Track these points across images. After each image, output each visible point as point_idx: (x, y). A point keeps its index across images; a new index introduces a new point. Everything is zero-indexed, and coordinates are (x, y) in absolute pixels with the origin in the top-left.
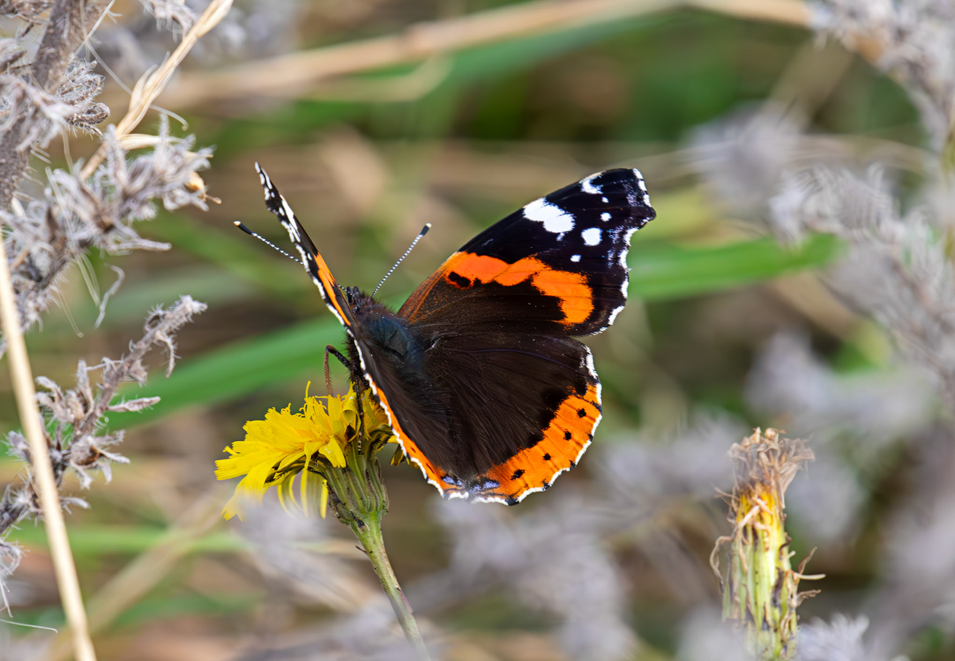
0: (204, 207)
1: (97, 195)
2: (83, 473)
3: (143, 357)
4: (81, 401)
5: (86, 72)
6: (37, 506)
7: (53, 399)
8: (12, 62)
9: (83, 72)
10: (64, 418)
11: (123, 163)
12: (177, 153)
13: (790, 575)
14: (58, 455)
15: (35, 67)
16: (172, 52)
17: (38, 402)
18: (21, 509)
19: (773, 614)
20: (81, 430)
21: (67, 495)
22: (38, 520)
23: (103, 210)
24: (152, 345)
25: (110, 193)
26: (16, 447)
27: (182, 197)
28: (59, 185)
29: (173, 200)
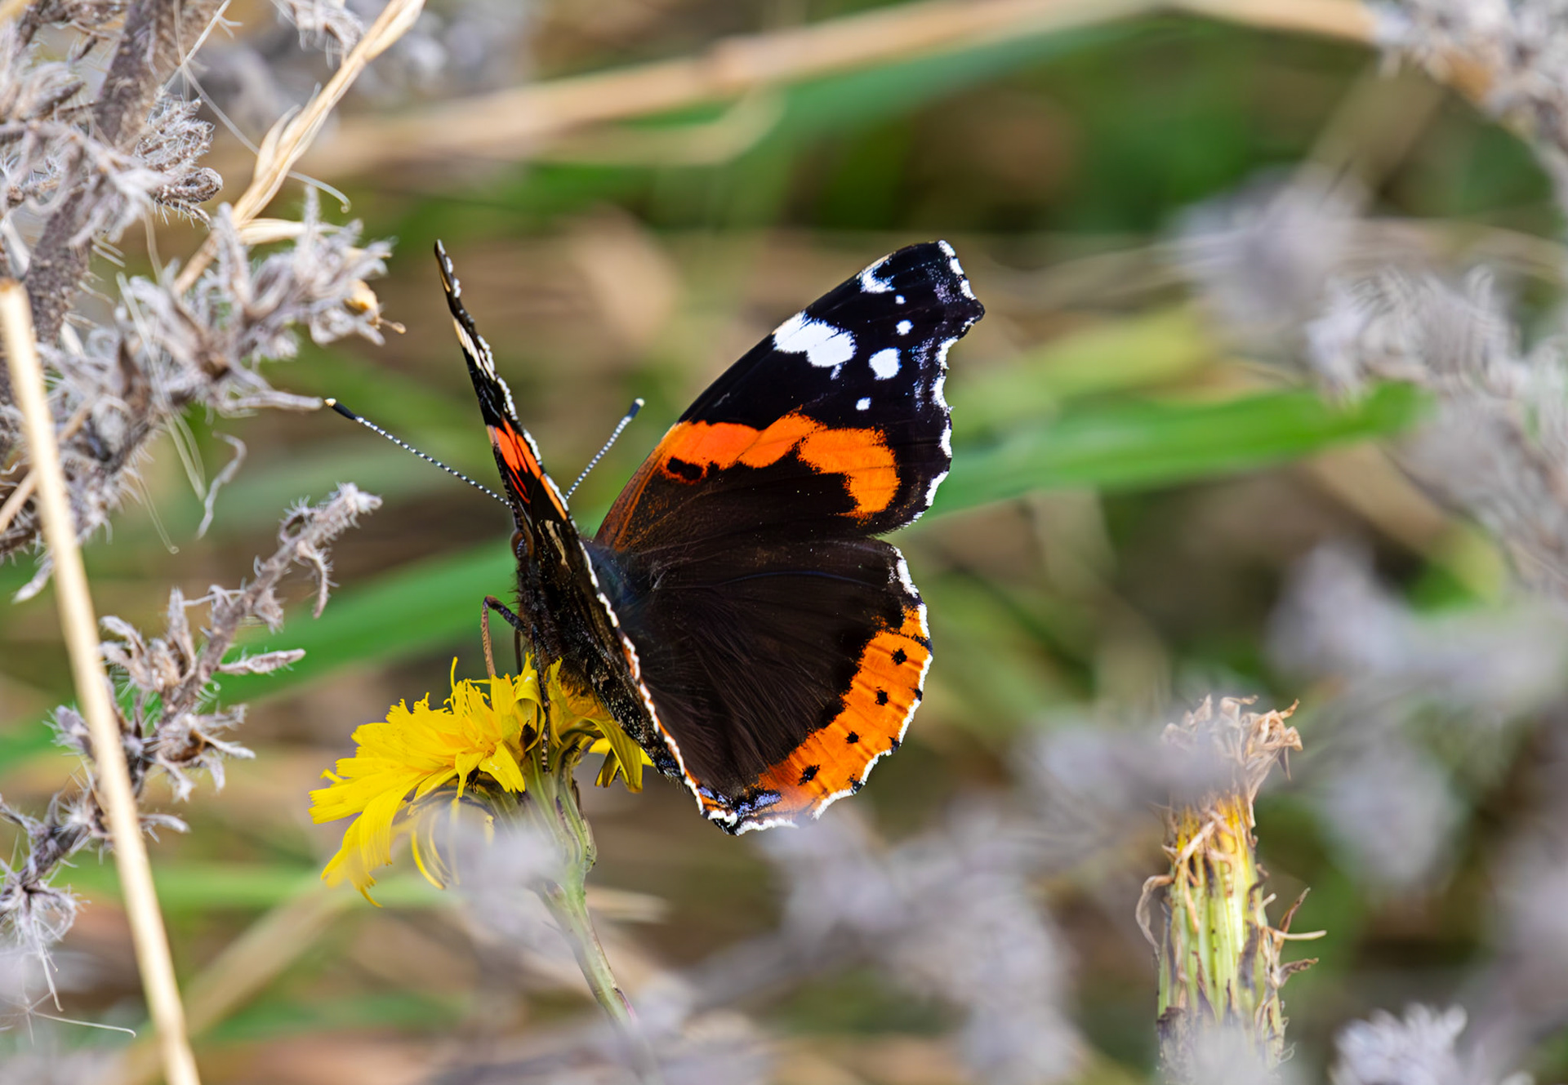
0: (377, 338)
1: (201, 319)
2: (178, 775)
3: (276, 584)
4: (174, 657)
5: (183, 117)
6: (102, 828)
7: (129, 653)
8: (61, 100)
9: (179, 118)
10: (148, 684)
11: (243, 266)
12: (332, 250)
13: (1266, 934)
14: (137, 746)
15: (99, 109)
16: (324, 86)
17: (105, 659)
18: (77, 834)
19: (1243, 999)
20: (175, 703)
21: (151, 811)
22: (104, 854)
23: (212, 344)
24: (292, 564)
25: (223, 316)
26: (68, 732)
27: (341, 323)
28: (139, 302)
29: (326, 326)
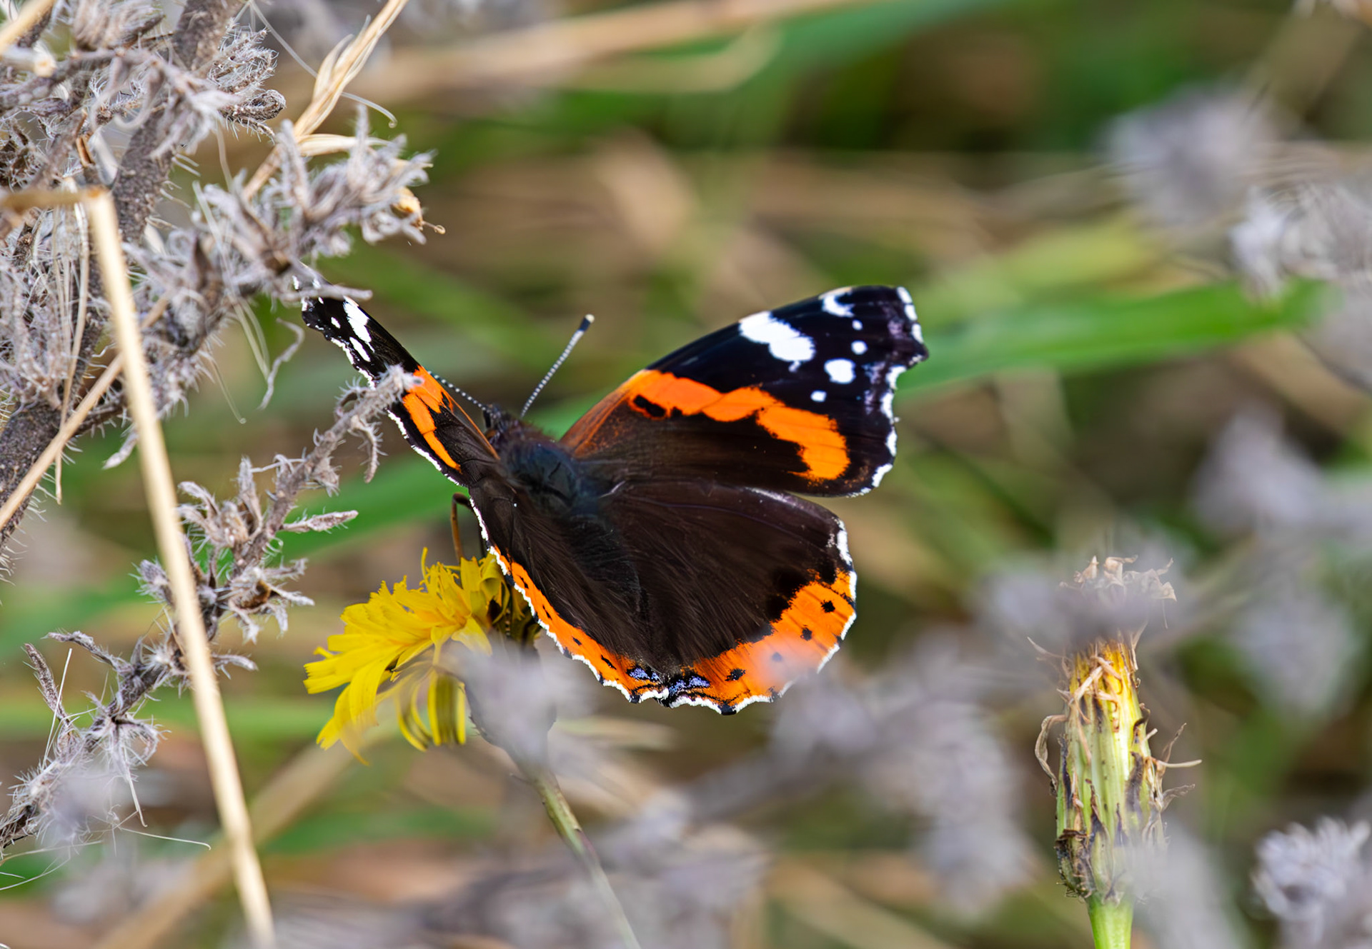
0: (420, 238)
1: (267, 222)
2: (248, 620)
3: (333, 453)
4: (243, 517)
5: (251, 45)
6: (181, 666)
7: (204, 514)
8: (145, 31)
9: (247, 46)
10: (220, 541)
11: (304, 175)
12: (380, 161)
13: (1150, 763)
14: (211, 594)
15: (177, 38)
16: (374, 18)
17: (183, 519)
18: (159, 672)
19: (1131, 822)
20: (244, 558)
21: (224, 652)
22: (182, 691)
23: (276, 242)
24: (347, 436)
25: (285, 218)
26: (151, 583)
27: (389, 224)
28: (212, 206)
29: (375, 228)
